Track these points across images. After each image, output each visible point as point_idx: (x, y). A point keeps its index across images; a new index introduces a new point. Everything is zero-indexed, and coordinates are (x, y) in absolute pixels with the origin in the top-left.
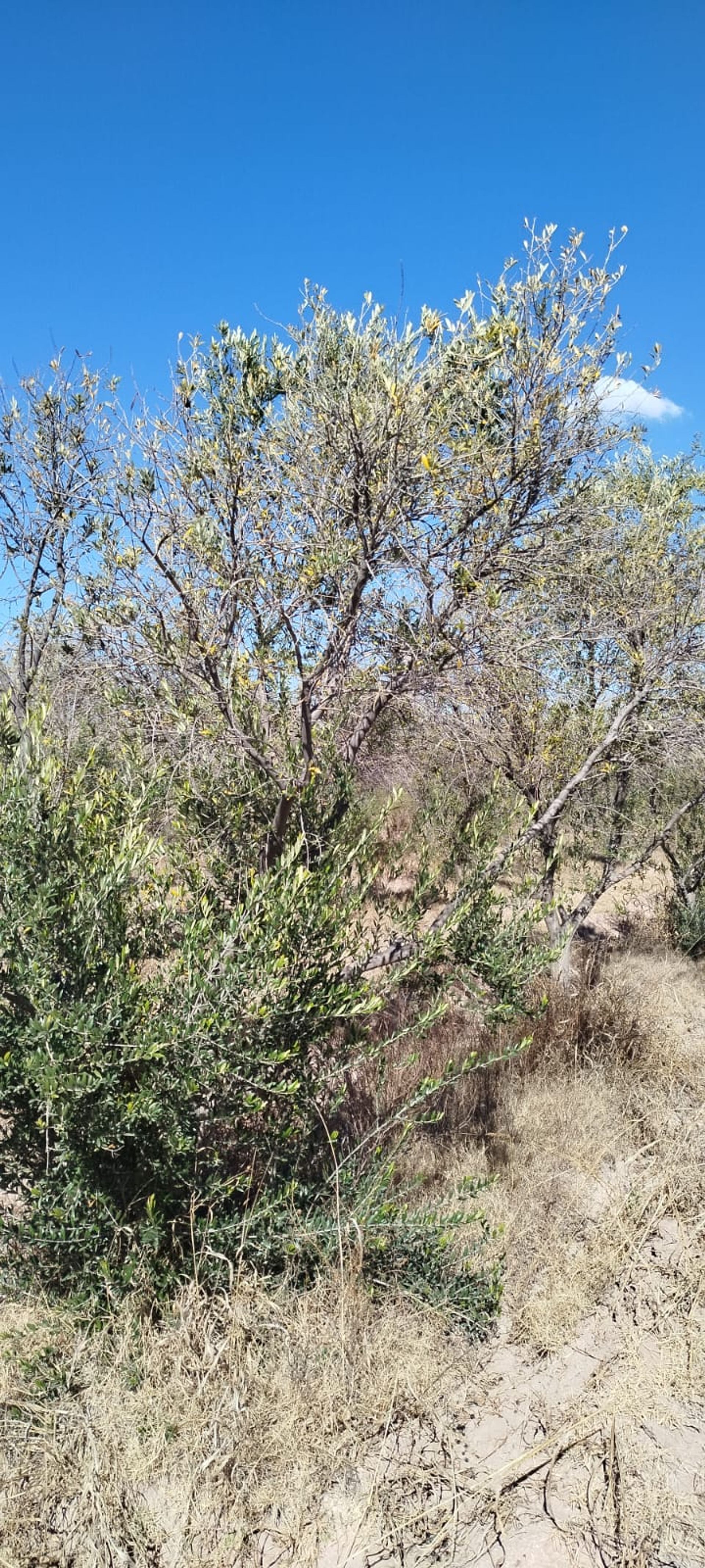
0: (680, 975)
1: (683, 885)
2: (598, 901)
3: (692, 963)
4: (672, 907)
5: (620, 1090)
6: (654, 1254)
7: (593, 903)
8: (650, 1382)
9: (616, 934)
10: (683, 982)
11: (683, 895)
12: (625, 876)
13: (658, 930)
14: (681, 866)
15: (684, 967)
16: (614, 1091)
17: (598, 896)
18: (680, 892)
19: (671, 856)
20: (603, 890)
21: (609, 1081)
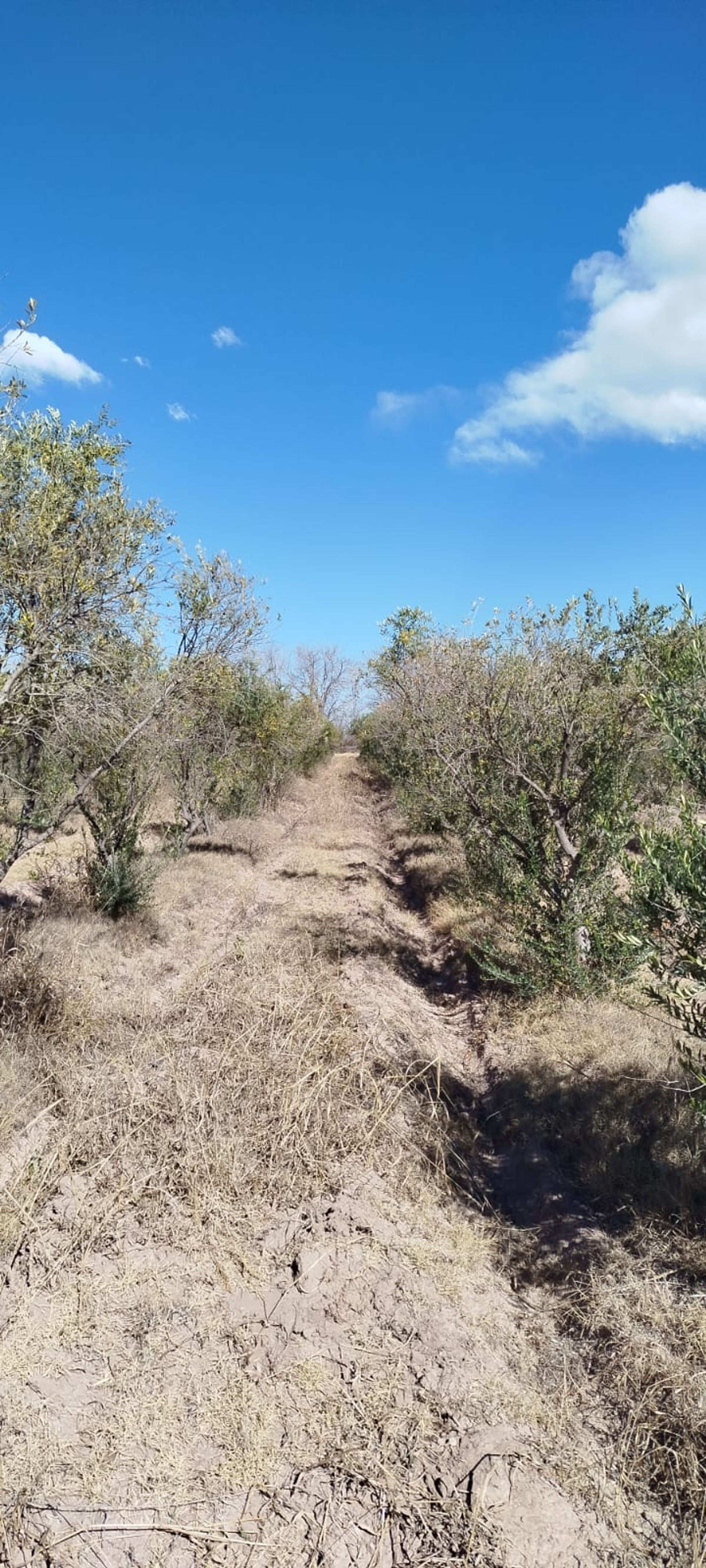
0: (100, 935)
1: (103, 848)
2: (11, 869)
3: (111, 922)
4: (92, 870)
5: (32, 1055)
6: (54, 1212)
7: (6, 871)
8: (39, 1337)
9: (39, 900)
10: (102, 943)
11: (104, 856)
12: (38, 843)
13: (80, 893)
14: (102, 830)
15: (101, 927)
16: (26, 1058)
17: (10, 863)
18: (101, 854)
19: (91, 819)
20: (16, 857)
21: (21, 1049)
